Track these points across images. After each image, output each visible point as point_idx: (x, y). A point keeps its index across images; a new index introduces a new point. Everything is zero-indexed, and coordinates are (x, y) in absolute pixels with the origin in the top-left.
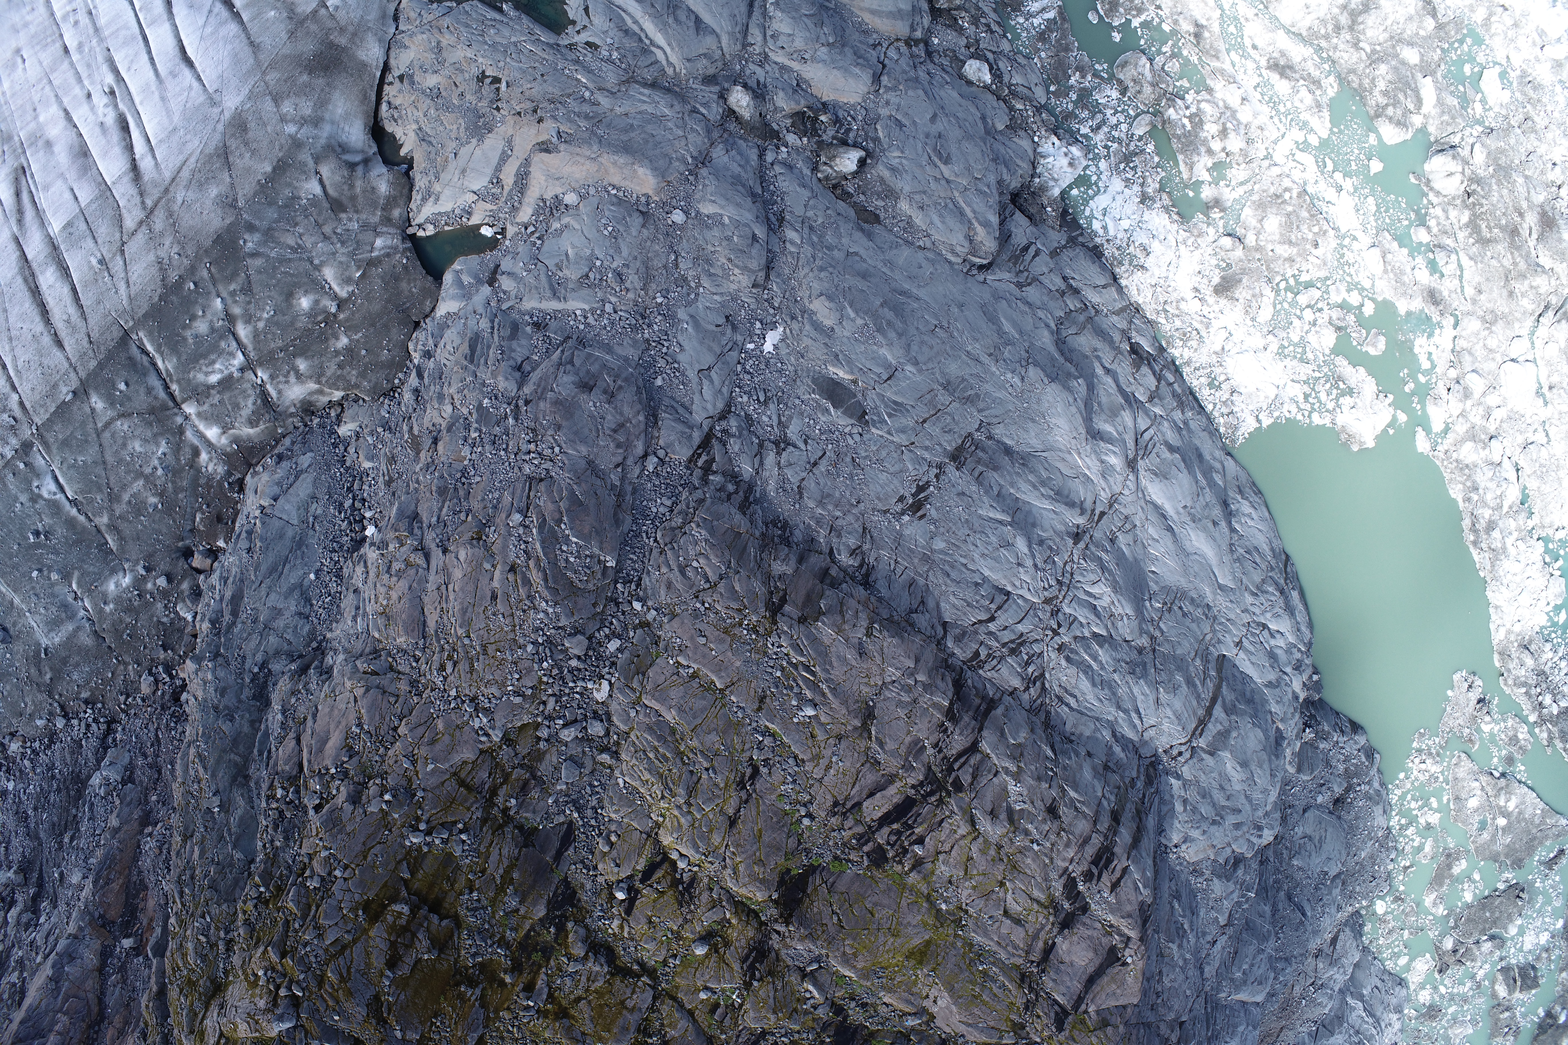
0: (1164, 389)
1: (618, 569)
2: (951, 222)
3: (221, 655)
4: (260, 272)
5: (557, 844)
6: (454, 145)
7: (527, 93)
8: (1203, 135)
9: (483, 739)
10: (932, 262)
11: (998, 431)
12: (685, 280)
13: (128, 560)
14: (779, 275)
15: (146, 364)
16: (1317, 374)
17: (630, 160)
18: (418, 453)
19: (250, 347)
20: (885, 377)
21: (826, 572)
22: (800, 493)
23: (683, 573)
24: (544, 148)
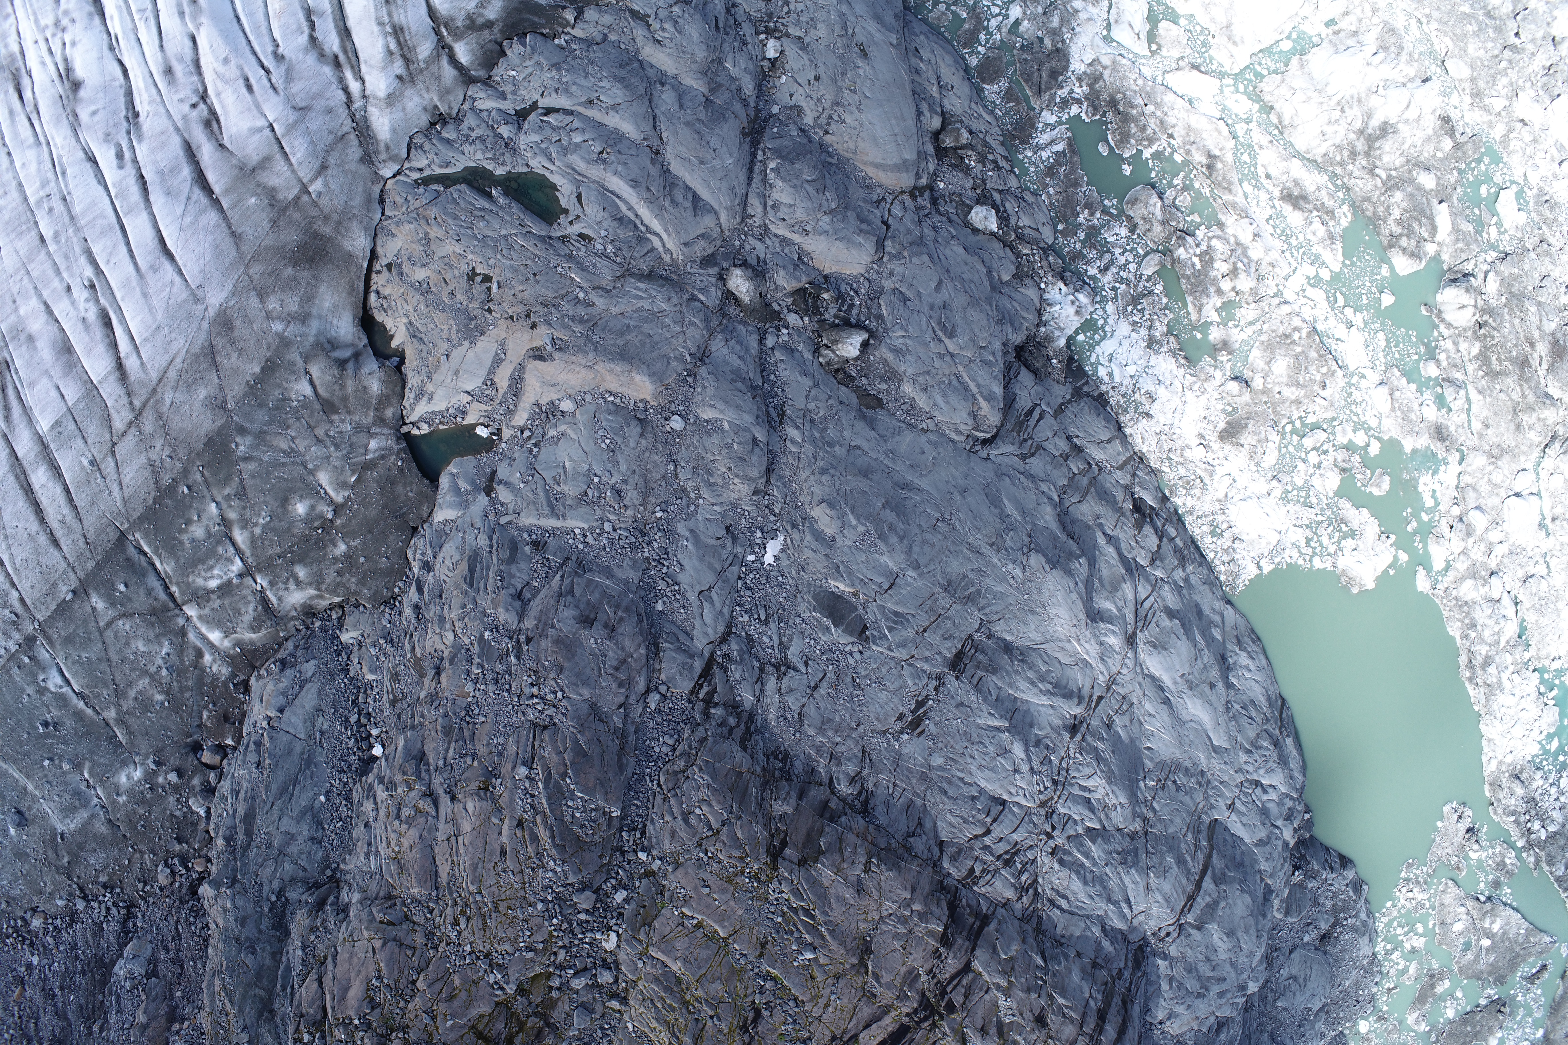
0: (1167, 547)
1: (623, 817)
2: (956, 400)
3: (238, 881)
4: (254, 477)
6: (446, 345)
7: (519, 296)
8: (1213, 273)
9: (498, 993)
10: (935, 445)
11: (999, 629)
12: (684, 490)
13: (137, 754)
14: (779, 478)
15: (145, 564)
16: (1320, 518)
17: (627, 367)
18: (422, 676)
19: (248, 553)
20: (886, 587)
21: (825, 804)
22: (801, 721)
23: (686, 821)
24: (539, 355)
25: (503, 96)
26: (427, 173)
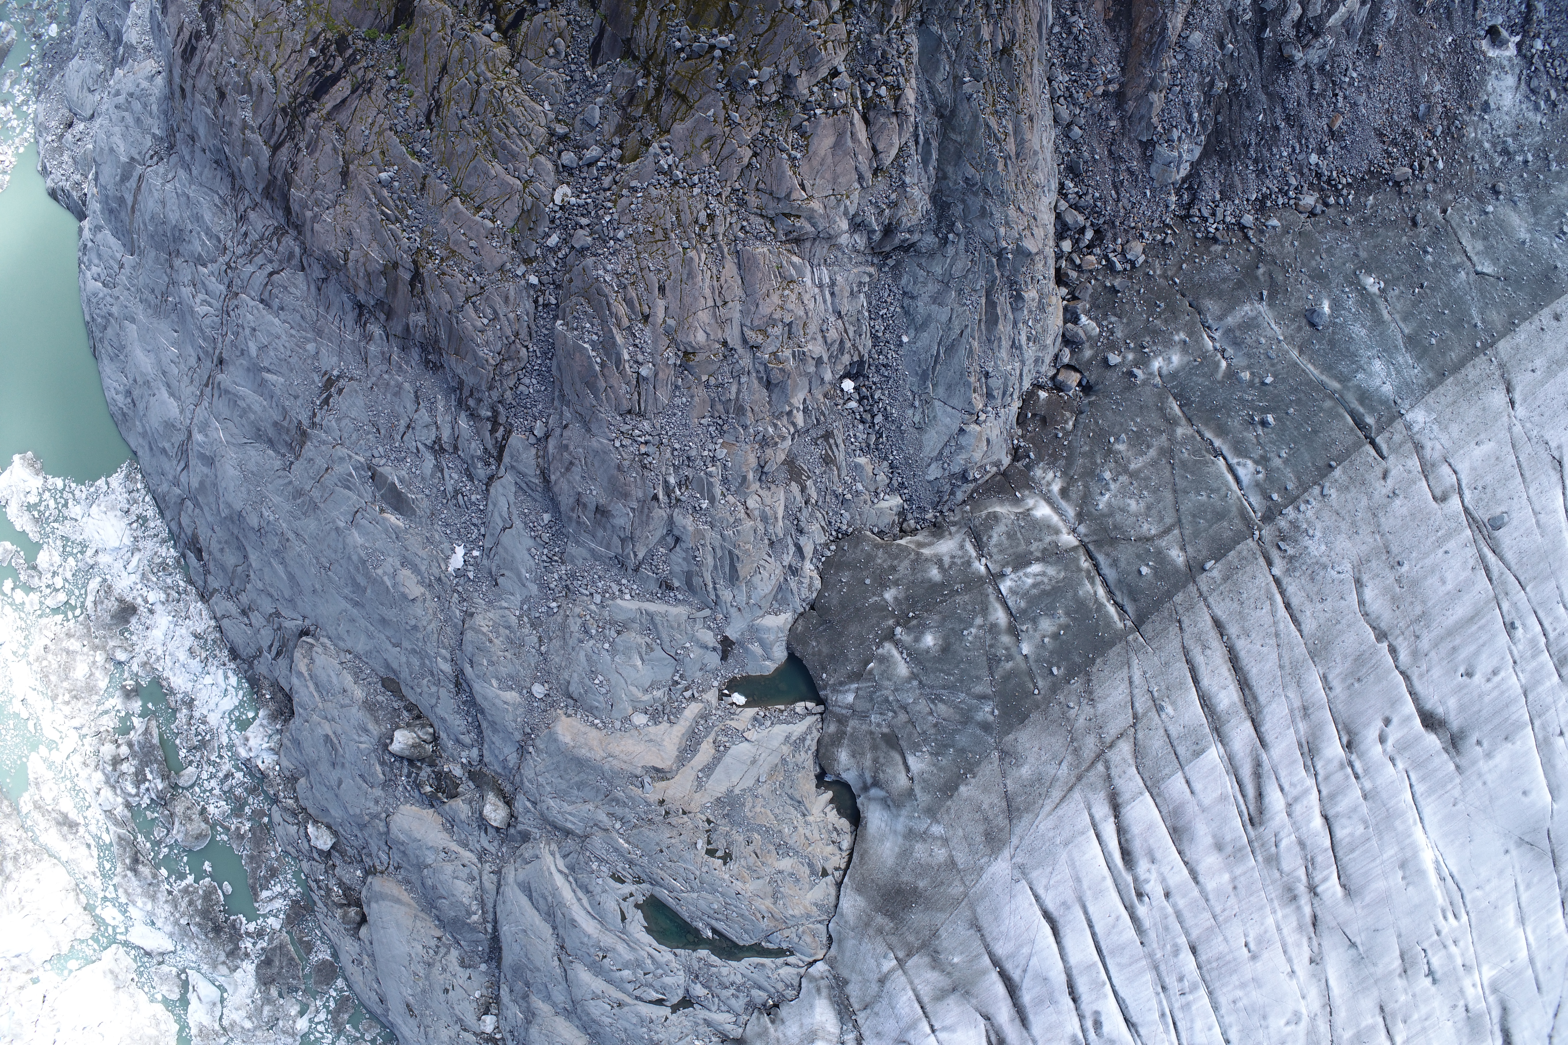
1: (555, 318)
2: (323, 677)
3: (995, 255)
4: (977, 677)
5: (604, 43)
6: (760, 791)
9: (666, 144)
10: (340, 638)
11: (278, 464)
12: (533, 626)
13: (1155, 386)
14: (455, 626)
15: (1117, 593)
17: (575, 751)
19: (992, 598)
20: (359, 515)
21: (389, 317)
22: (417, 397)
23: (495, 312)
24: (660, 774)
25: (708, 1023)
26: (780, 961)
